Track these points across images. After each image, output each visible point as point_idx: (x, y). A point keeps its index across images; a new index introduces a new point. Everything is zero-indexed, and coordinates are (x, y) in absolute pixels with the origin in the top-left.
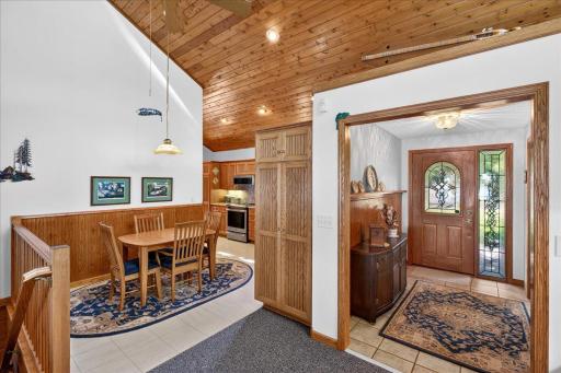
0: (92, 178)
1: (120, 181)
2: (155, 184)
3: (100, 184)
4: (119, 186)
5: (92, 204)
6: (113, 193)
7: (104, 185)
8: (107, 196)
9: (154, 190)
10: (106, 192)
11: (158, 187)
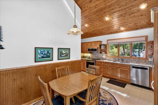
0: (35, 48)
1: (48, 50)
2: (63, 51)
3: (39, 51)
4: (48, 52)
5: (35, 62)
6: (45, 56)
7: (41, 52)
8: (42, 57)
9: (63, 54)
10: (42, 55)
11: (64, 53)
